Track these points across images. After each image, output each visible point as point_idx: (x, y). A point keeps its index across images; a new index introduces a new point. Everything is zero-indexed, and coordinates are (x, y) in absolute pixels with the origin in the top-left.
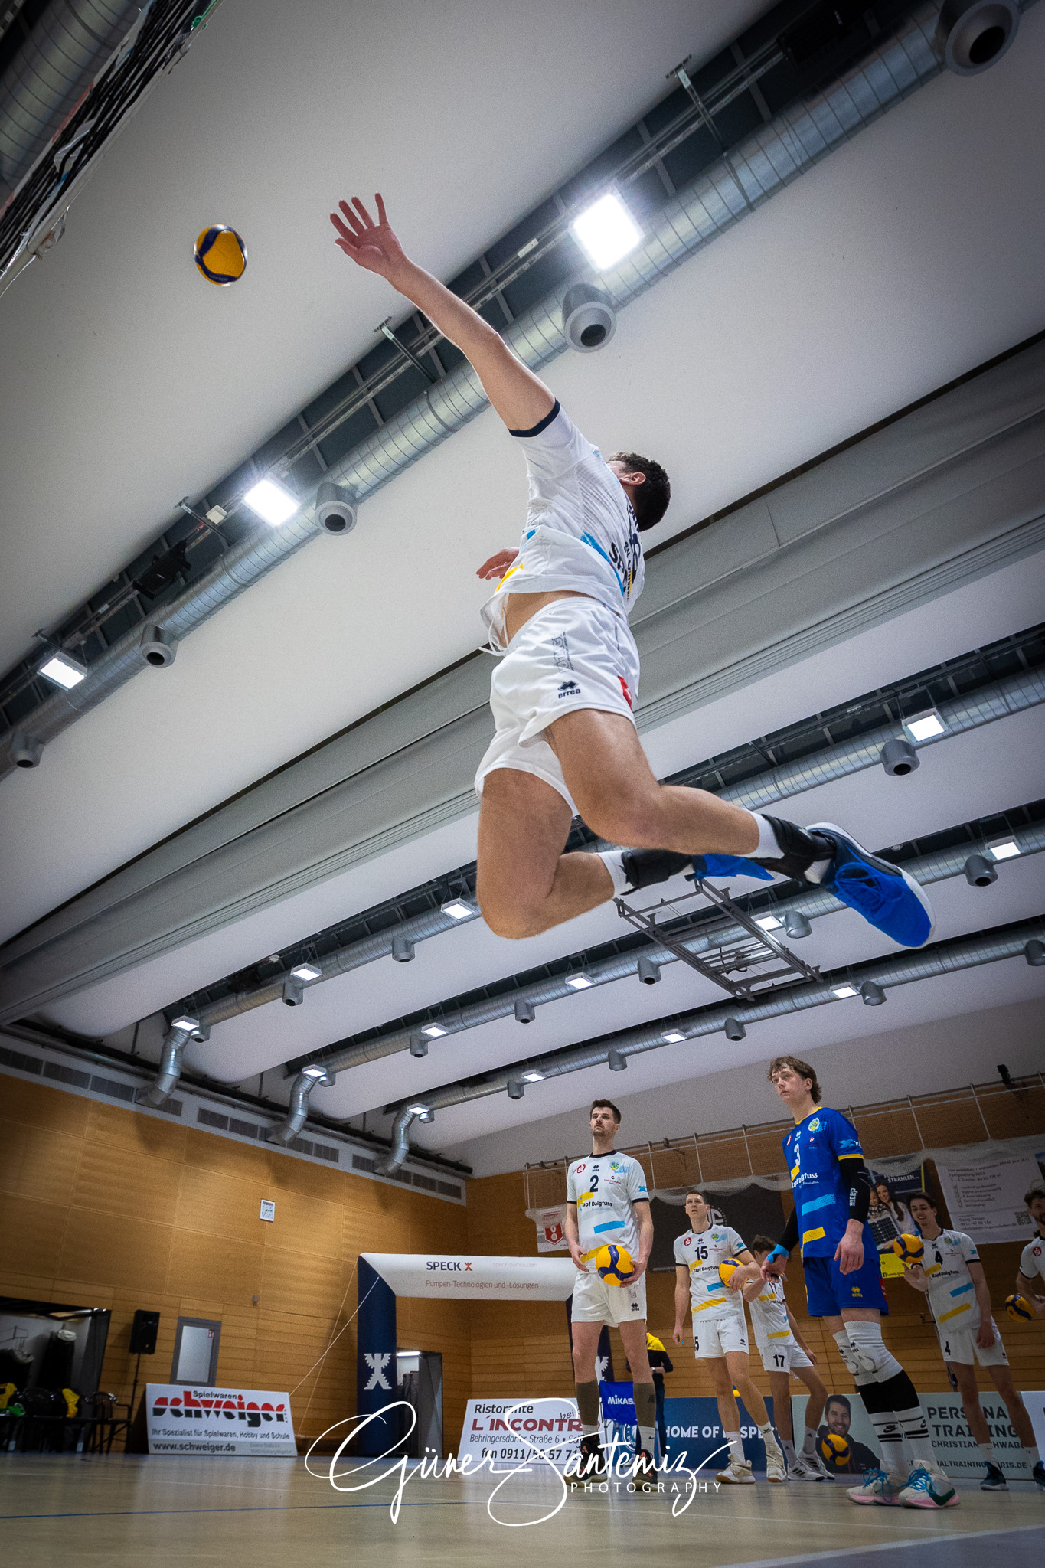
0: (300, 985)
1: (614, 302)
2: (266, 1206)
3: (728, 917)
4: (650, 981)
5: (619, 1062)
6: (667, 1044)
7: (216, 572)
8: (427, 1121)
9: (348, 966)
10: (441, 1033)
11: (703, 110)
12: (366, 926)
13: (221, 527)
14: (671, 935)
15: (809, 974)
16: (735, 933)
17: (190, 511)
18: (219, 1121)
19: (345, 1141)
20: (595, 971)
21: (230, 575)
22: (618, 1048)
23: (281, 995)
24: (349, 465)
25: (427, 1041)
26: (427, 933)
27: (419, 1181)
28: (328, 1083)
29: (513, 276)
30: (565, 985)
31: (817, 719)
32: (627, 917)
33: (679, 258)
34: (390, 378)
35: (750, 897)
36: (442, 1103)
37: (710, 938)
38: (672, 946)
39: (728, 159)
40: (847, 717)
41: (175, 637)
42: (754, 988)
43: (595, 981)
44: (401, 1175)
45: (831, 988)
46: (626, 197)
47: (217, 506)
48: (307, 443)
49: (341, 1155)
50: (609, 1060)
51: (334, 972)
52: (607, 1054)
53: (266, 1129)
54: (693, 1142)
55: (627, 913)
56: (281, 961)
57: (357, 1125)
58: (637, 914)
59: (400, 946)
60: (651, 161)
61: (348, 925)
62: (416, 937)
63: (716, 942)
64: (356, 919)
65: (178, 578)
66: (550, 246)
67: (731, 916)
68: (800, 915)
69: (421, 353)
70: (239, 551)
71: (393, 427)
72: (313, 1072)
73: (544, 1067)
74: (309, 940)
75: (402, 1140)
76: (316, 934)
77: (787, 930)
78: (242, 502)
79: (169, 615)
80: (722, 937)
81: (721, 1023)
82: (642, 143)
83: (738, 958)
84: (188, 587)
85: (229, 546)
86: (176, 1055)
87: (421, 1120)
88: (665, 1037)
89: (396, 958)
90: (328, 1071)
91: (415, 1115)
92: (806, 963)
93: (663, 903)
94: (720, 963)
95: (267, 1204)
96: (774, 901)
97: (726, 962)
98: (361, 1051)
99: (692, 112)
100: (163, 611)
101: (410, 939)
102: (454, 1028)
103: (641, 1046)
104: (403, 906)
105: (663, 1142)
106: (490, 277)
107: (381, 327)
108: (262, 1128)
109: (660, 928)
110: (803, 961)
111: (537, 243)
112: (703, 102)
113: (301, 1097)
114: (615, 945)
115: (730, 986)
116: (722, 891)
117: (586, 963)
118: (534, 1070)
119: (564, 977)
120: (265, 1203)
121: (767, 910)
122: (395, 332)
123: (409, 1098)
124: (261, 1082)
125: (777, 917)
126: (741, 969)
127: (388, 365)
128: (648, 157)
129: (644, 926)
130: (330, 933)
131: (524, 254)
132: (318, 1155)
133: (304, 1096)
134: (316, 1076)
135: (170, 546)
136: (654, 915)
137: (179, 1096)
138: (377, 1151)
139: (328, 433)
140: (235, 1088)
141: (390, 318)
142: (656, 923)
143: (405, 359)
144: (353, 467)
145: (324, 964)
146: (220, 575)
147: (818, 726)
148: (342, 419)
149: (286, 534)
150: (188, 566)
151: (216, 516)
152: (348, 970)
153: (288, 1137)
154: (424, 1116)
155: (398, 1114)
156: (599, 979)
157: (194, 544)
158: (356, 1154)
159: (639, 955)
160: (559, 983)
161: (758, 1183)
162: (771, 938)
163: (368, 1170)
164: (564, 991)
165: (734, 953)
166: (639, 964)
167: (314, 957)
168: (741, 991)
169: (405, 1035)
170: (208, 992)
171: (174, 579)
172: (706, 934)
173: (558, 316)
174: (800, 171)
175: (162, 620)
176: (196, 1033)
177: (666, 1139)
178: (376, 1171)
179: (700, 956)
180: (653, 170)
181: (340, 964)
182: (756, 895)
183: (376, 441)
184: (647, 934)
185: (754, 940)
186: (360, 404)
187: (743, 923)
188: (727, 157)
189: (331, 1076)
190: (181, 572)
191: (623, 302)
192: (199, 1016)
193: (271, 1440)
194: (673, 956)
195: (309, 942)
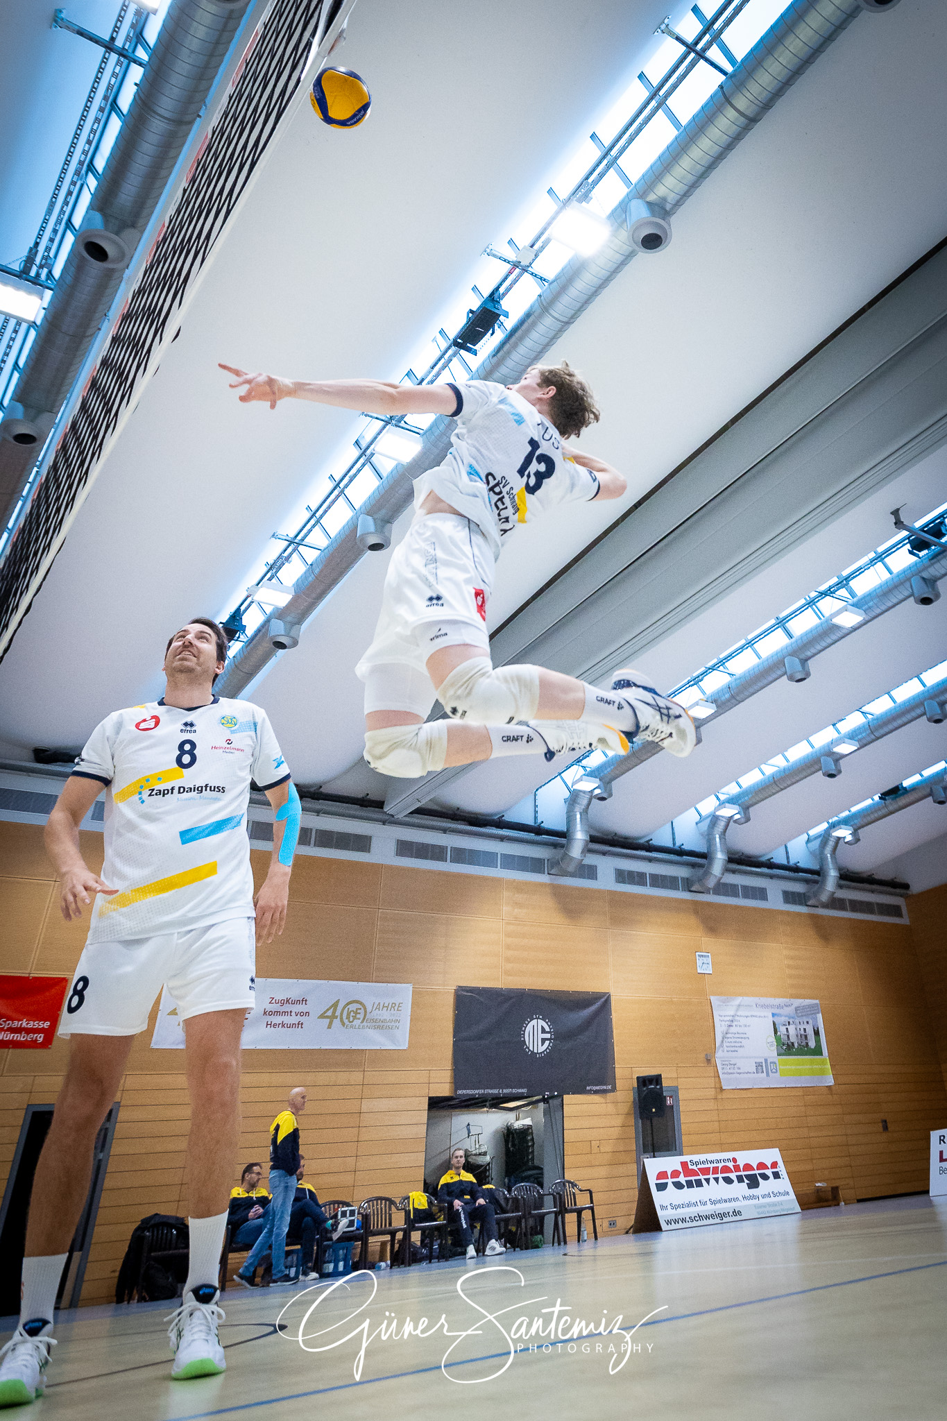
2: (701, 958)
7: (536, 314)
8: (853, 842)
9: (741, 696)
10: (851, 748)
18: (637, 878)
19: (770, 877)
21: (551, 315)
25: (838, 760)
26: (818, 648)
27: (856, 906)
28: (743, 820)
36: (866, 820)
44: (835, 903)
49: (769, 895)
51: (729, 705)
53: (687, 879)
62: (809, 654)
70: (555, 288)
72: (725, 812)
75: (831, 867)
84: (510, 334)
86: (581, 818)
87: (845, 841)
90: (741, 808)
91: (839, 839)
95: (702, 956)
102: (864, 741)
108: (683, 879)
113: (718, 840)
120: (699, 956)
124: (674, 832)
132: (746, 896)
133: (720, 838)
134: (729, 815)
137: (591, 860)
138: (807, 882)
140: (647, 843)
144: (659, 179)
146: (542, 316)
149: (600, 262)
152: (744, 700)
153: (711, 883)
154: (849, 838)
155: (822, 842)
158: (787, 889)
163: (801, 904)
176: (597, 791)
178: (809, 903)
181: (734, 695)
189: (744, 812)
193: (773, 1199)
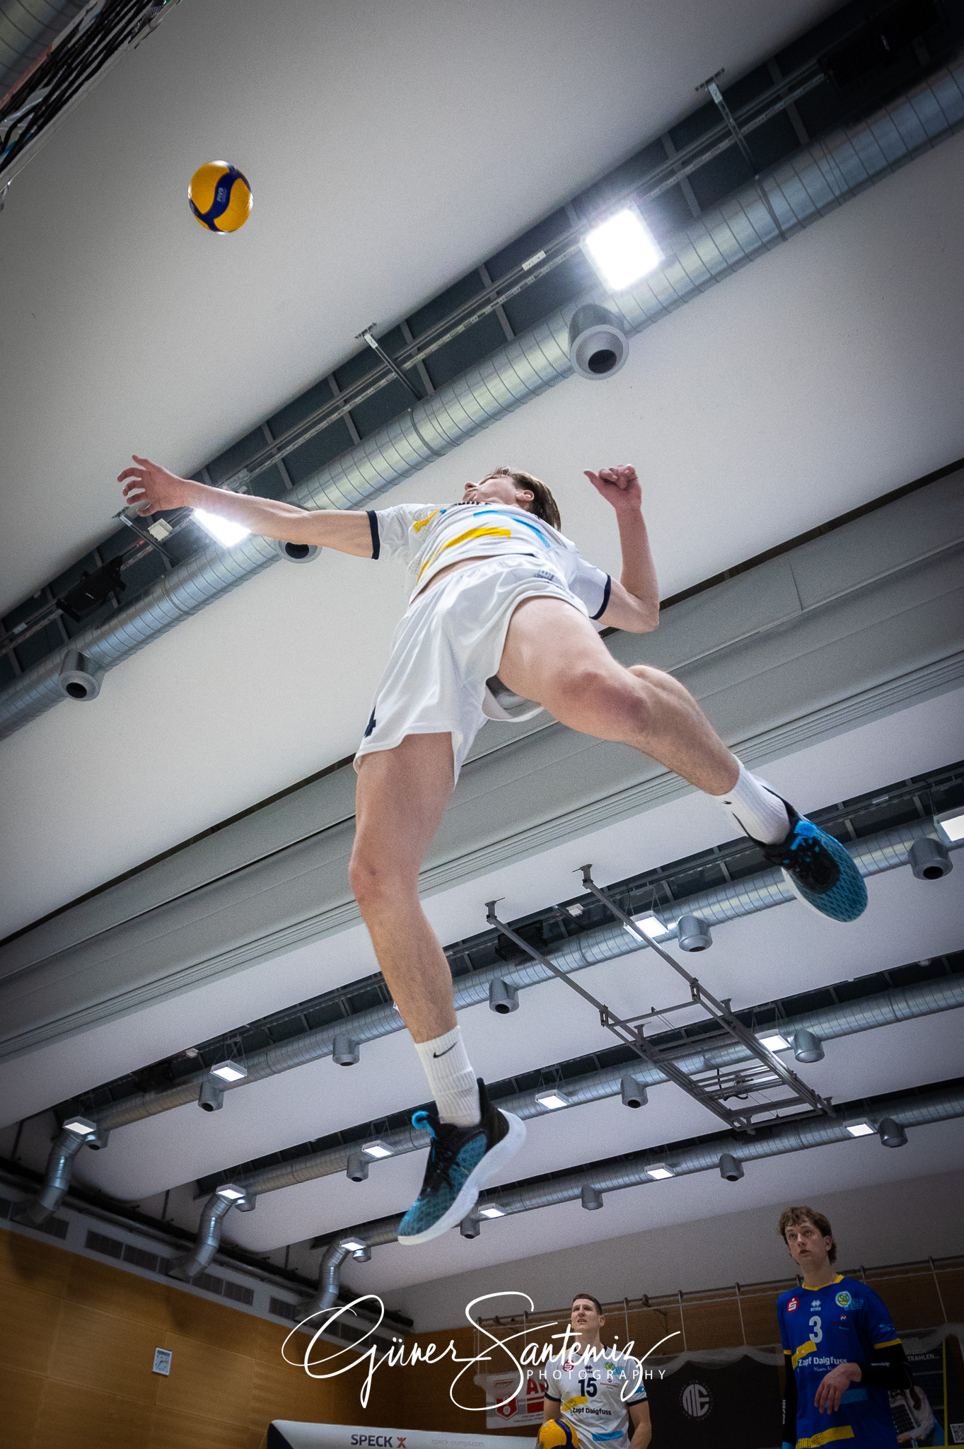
0: (221, 1086)
1: (627, 326)
2: (161, 1356)
3: (729, 1033)
4: (634, 1104)
5: (594, 1200)
6: (652, 1180)
7: (155, 595)
8: (362, 1259)
9: (279, 1067)
10: (385, 1153)
11: (734, 128)
12: (305, 1022)
13: (165, 544)
14: (661, 1051)
15: (819, 1106)
16: (736, 1052)
17: (130, 524)
18: (112, 1247)
19: (263, 1279)
20: (571, 1089)
21: (172, 601)
22: (594, 1183)
23: (198, 1097)
24: (317, 485)
25: (367, 1163)
26: (375, 1032)
28: (246, 1207)
29: (515, 290)
30: (536, 1104)
31: (838, 809)
32: (611, 1027)
33: (703, 284)
34: (371, 391)
35: (755, 1011)
36: (382, 1238)
37: (706, 1057)
38: (662, 1064)
39: (760, 183)
40: (873, 809)
41: (102, 666)
42: (756, 1118)
43: (570, 1100)
45: (844, 1124)
46: (645, 212)
47: (162, 520)
48: (271, 456)
49: (256, 1299)
50: (582, 1196)
51: (263, 1073)
52: (580, 1190)
53: (168, 1261)
54: (677, 1302)
55: (611, 1022)
56: (200, 1058)
57: (279, 1261)
58: (623, 1024)
59: (342, 1045)
60: (674, 178)
61: (283, 1018)
62: (363, 1037)
63: (713, 1062)
64: (294, 1010)
65: (110, 599)
66: (559, 260)
67: (731, 1032)
68: (811, 1035)
69: (408, 365)
70: (183, 573)
71: (371, 446)
72: (230, 1193)
73: (505, 1201)
74: (234, 1033)
75: (331, 1282)
76: (243, 1026)
77: (796, 1052)
78: (190, 517)
79: (96, 641)
80: (721, 1056)
81: (715, 1159)
82: (665, 157)
83: (738, 1082)
84: (121, 609)
85: (173, 567)
86: (65, 1164)
87: (356, 1258)
88: (649, 1173)
89: (337, 1060)
90: (247, 1193)
91: (348, 1252)
92: (816, 1093)
93: (654, 1012)
94: (717, 1087)
95: (163, 1353)
96: (782, 1018)
97: (723, 1086)
98: (289, 1169)
99: (724, 128)
100: (90, 636)
101: (355, 1038)
102: (400, 1148)
103: (621, 1181)
104: (349, 998)
105: (641, 1299)
106: (490, 288)
107: (364, 333)
108: (163, 1259)
109: (649, 1041)
110: (813, 1090)
111: (545, 255)
112: (735, 120)
113: (213, 1223)
114: (595, 1058)
115: (727, 1115)
116: (723, 1002)
117: (560, 1079)
118: (493, 1204)
119: (533, 1094)
120: (159, 1352)
121: (774, 1027)
122: (379, 341)
123: (342, 1230)
124: (166, 1203)
125: (785, 1036)
126: (740, 1096)
127: (368, 378)
128: (672, 173)
129: (631, 1038)
130: (261, 1025)
131: (529, 267)
132: (230, 1295)
133: (216, 1221)
134: (233, 1198)
135: (103, 562)
136: (642, 1026)
137: (65, 1214)
138: (300, 1293)
139: (296, 447)
140: (134, 1208)
141: (375, 324)
142: (644, 1036)
143: (389, 372)
144: (323, 488)
145: (251, 1063)
146: (159, 599)
147: (839, 816)
148: (313, 432)
149: (240, 557)
150: (123, 586)
151: (160, 531)
152: (279, 1072)
153: (193, 1271)
154: (359, 1254)
155: (328, 1251)
156: (575, 1099)
157: (131, 561)
158: (277, 1297)
159: (623, 1072)
160: (528, 1100)
161: (750, 1355)
162: (777, 1060)
163: (287, 1316)
164: (533, 1111)
165: (733, 1077)
166: (622, 1084)
167: (240, 1054)
168: (739, 1121)
169: (343, 1153)
170: (110, 1089)
171: (105, 601)
172: (702, 1052)
173: (564, 338)
174: (839, 201)
175: (89, 645)
176: (91, 1138)
177: (645, 1296)
178: (297, 1319)
179: (694, 1078)
180: (678, 186)
181: (270, 1063)
182: (762, 1009)
183: (348, 461)
184: (633, 1048)
185: (757, 1062)
186: (335, 417)
187: (745, 1040)
188: (759, 179)
189: (250, 1198)
190: (115, 593)
191: (636, 328)
192: (96, 1118)
194: (663, 1076)
195: (235, 1036)
